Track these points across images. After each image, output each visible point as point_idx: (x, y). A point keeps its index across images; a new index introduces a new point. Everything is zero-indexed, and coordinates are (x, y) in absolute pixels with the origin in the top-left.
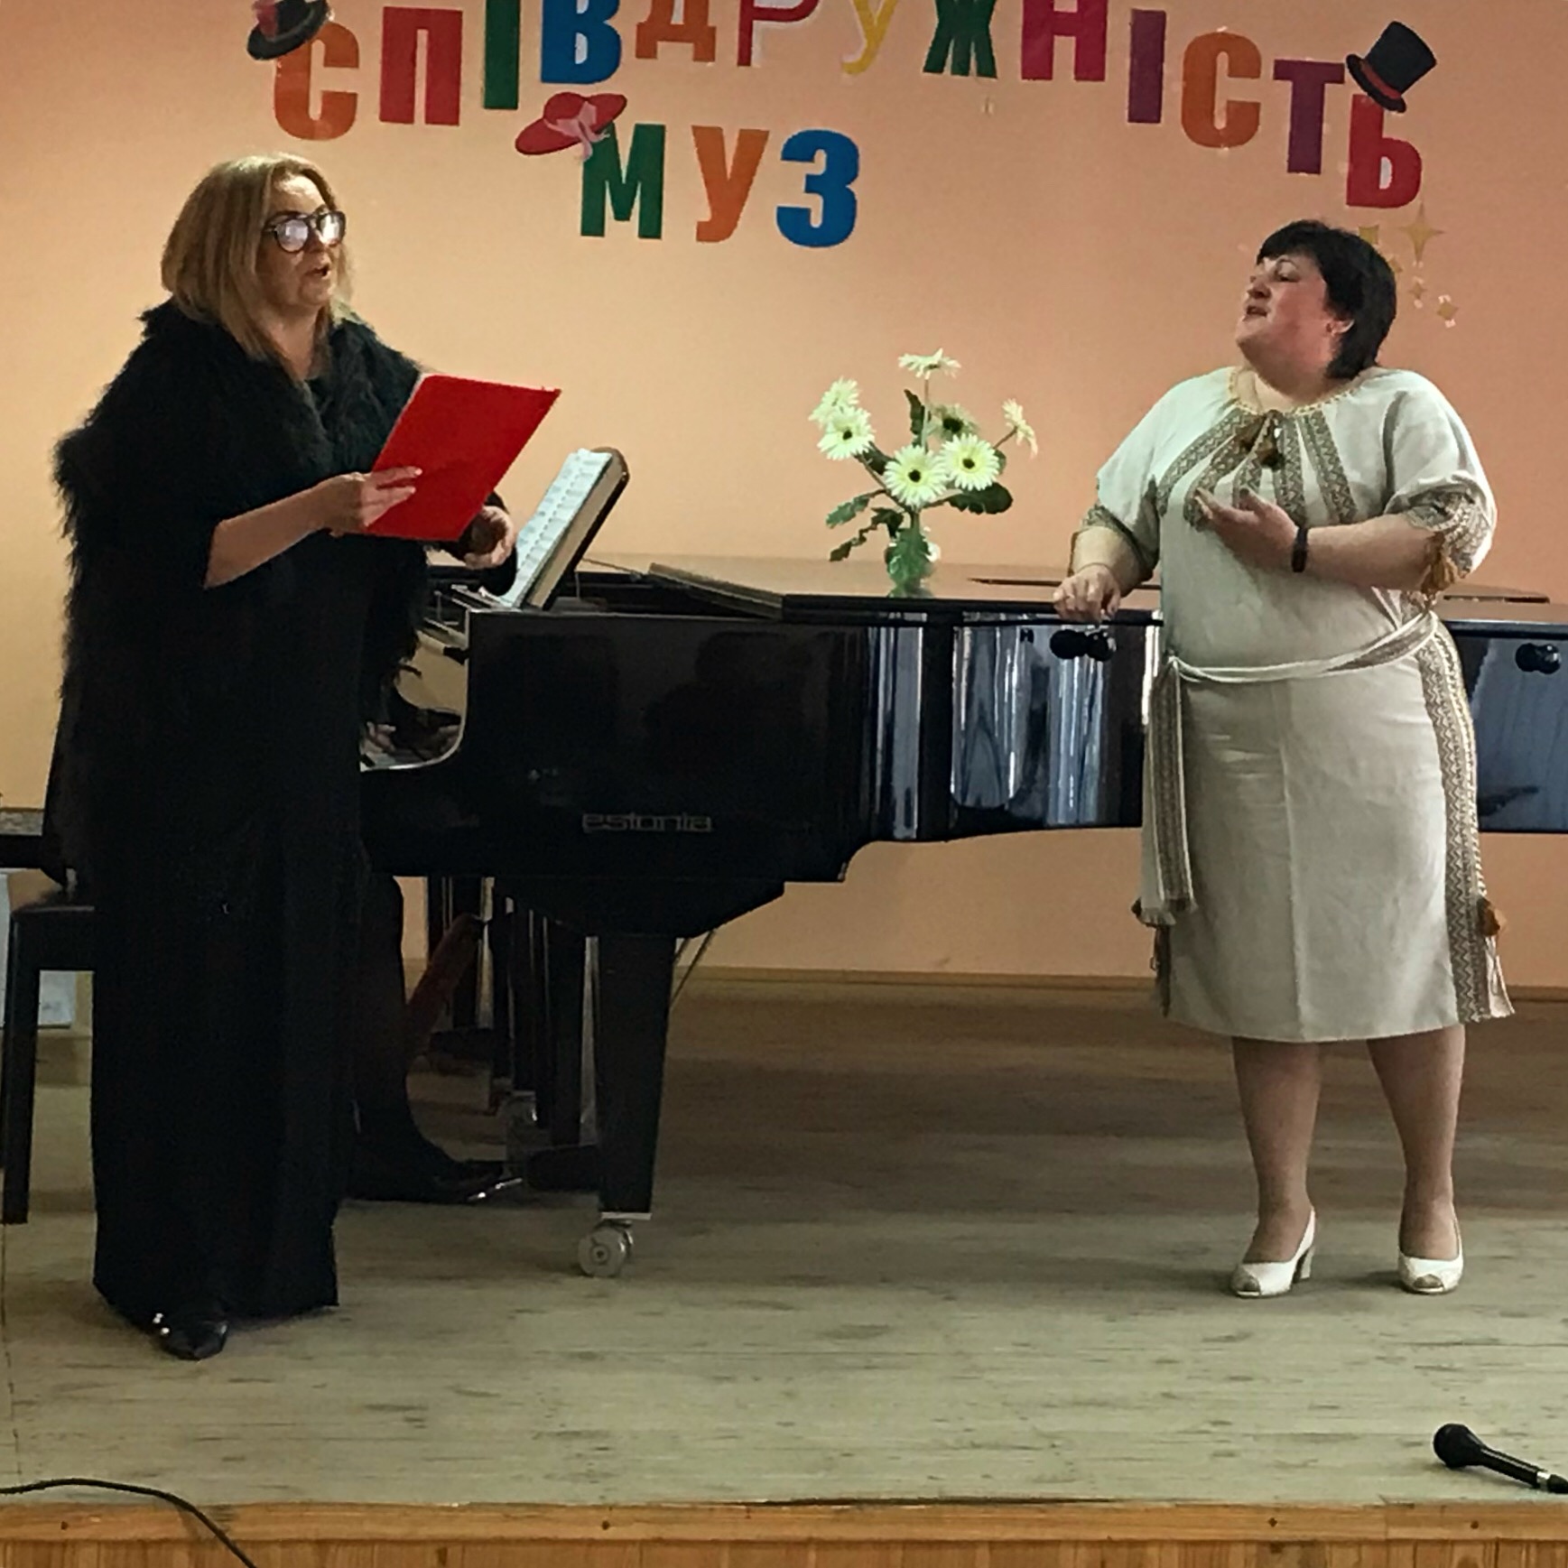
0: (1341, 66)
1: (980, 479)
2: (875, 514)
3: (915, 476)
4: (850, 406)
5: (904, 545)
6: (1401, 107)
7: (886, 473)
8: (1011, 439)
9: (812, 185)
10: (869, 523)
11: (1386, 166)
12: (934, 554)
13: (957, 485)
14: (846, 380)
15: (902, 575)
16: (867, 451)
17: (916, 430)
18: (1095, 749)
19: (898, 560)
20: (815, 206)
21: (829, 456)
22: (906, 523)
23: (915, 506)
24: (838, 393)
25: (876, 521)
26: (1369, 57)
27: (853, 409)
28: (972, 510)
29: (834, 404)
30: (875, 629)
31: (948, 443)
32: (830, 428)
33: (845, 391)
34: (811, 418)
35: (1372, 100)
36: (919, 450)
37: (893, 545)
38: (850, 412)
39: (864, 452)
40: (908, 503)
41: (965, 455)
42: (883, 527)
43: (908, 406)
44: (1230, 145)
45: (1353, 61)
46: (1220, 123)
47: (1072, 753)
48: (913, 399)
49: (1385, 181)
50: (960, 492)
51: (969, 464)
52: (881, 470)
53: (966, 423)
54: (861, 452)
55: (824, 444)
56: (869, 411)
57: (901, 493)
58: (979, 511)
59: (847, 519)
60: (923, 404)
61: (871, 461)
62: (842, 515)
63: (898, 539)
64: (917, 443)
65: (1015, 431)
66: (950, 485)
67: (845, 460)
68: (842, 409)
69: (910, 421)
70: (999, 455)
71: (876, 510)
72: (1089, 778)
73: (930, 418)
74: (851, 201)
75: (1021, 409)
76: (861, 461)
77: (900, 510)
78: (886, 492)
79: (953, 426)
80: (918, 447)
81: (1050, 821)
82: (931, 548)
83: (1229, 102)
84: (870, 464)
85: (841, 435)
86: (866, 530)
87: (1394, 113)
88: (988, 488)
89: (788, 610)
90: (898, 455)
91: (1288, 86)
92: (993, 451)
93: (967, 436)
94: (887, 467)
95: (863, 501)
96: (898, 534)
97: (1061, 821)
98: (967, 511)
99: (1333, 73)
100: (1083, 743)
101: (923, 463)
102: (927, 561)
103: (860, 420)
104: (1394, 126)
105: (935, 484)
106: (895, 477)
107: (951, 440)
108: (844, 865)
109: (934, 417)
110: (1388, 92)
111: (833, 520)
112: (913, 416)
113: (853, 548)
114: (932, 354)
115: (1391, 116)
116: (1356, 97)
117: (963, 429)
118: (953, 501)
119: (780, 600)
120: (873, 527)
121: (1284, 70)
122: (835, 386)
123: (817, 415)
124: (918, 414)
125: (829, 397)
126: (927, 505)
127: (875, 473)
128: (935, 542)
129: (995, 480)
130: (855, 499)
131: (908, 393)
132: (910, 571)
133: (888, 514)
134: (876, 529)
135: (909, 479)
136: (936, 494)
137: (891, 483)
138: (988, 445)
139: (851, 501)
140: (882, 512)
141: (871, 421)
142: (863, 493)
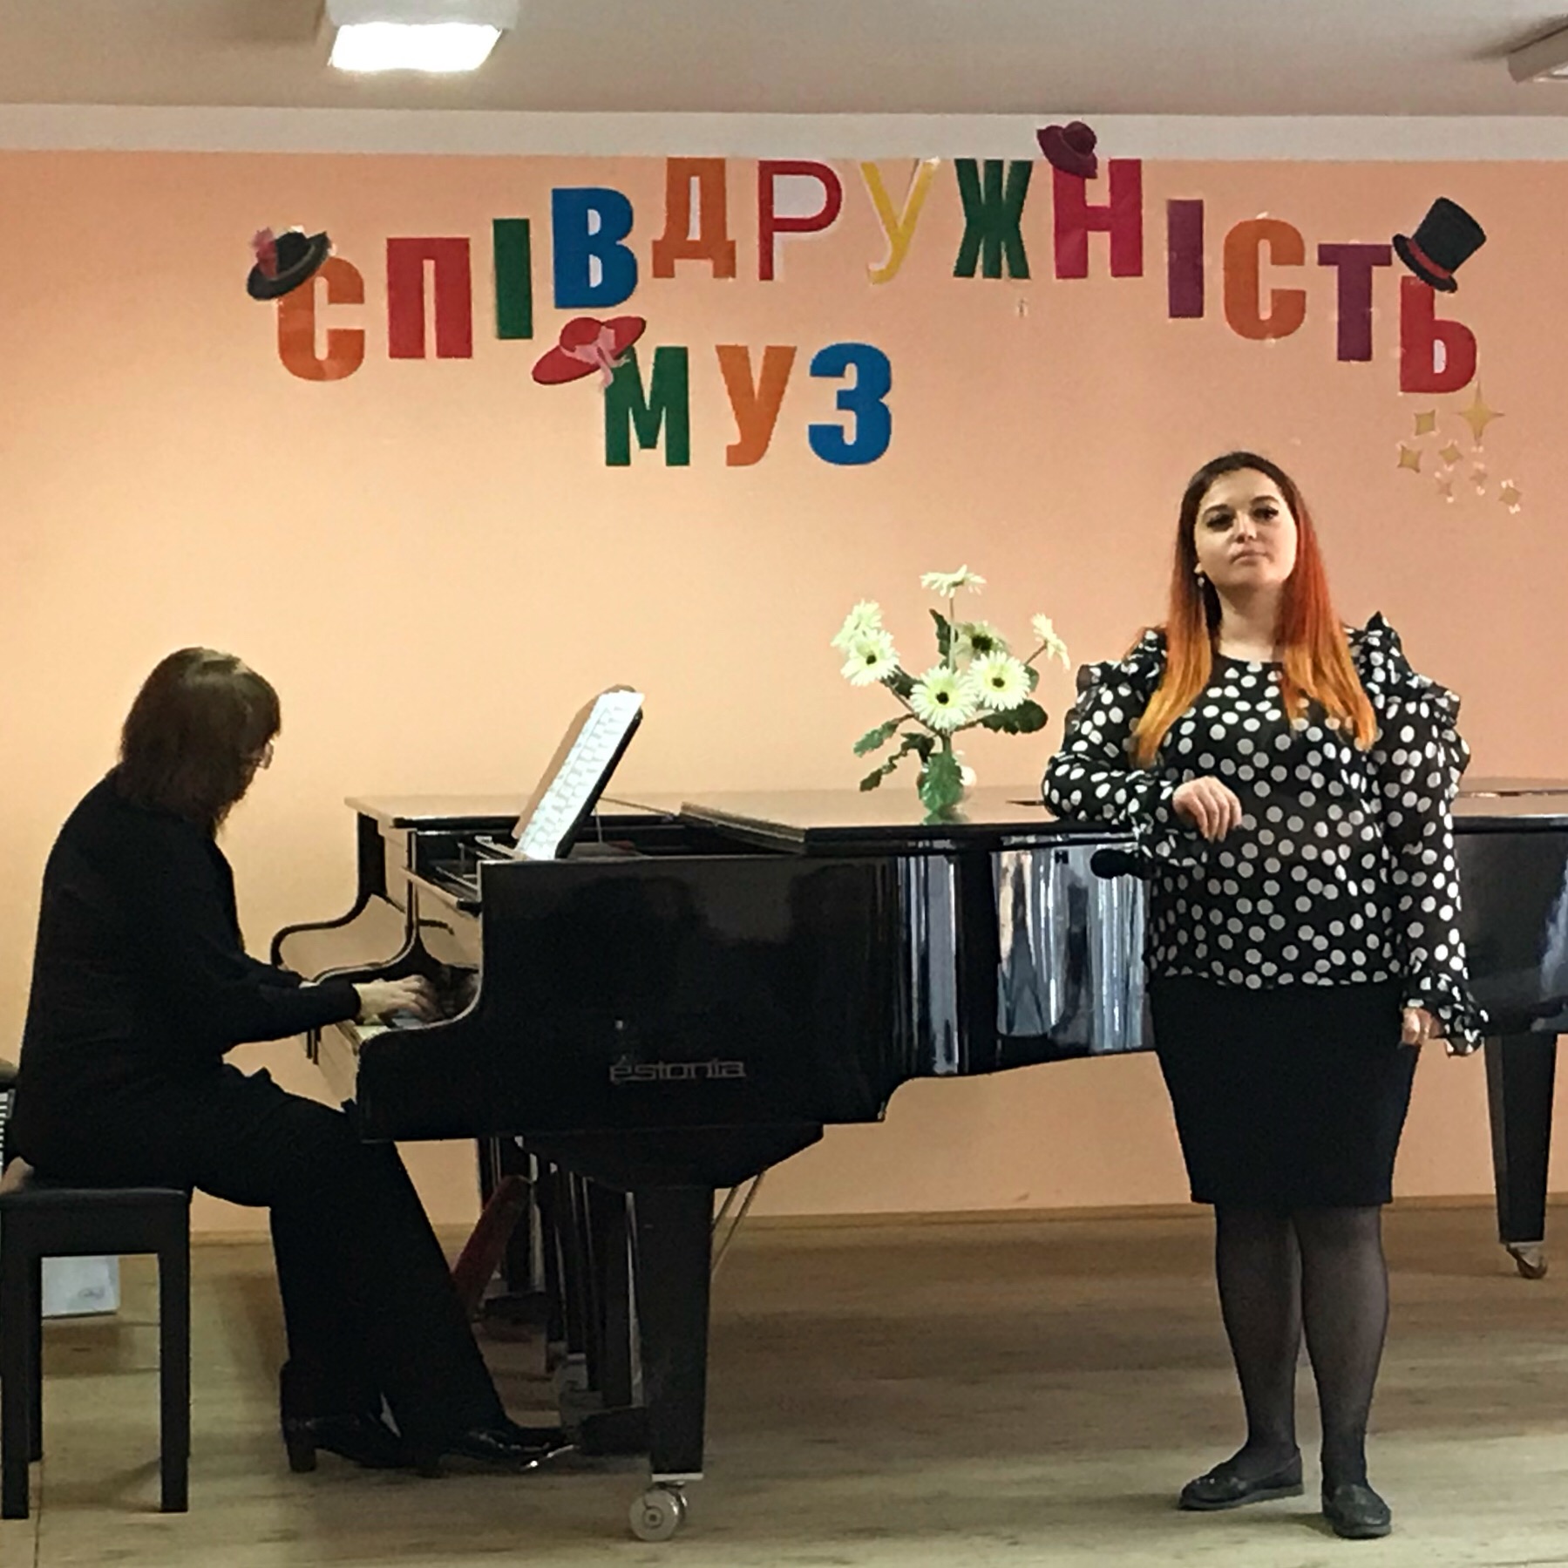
0: (1389, 247)
1: (1010, 698)
2: (904, 740)
3: (943, 698)
4: (872, 629)
5: (937, 770)
6: (1452, 286)
7: (912, 697)
8: (1043, 653)
9: (844, 400)
10: (898, 749)
11: (1440, 349)
12: (969, 778)
13: (988, 705)
14: (868, 601)
15: (935, 802)
16: (892, 675)
17: (944, 650)
19: (930, 786)
20: (849, 423)
21: (852, 683)
22: (938, 748)
23: (946, 729)
24: (860, 617)
25: (906, 747)
26: (1416, 236)
27: (875, 631)
28: (1006, 730)
29: (856, 628)
30: (904, 859)
31: (977, 662)
32: (853, 653)
33: (867, 611)
34: (833, 644)
35: (1421, 281)
36: (947, 671)
37: (926, 771)
38: (872, 634)
39: (889, 677)
40: (938, 726)
41: (995, 675)
42: (914, 754)
43: (935, 627)
44: (1277, 336)
45: (1399, 240)
46: (1266, 313)
47: (1115, 972)
48: (939, 619)
49: (1440, 365)
50: (991, 712)
51: (998, 683)
52: (908, 694)
53: (995, 641)
54: (886, 677)
55: (846, 671)
56: (892, 634)
57: (930, 717)
58: (1014, 731)
59: (876, 746)
60: (949, 623)
61: (896, 685)
62: (871, 742)
63: (930, 763)
64: (944, 664)
65: (1045, 647)
66: (980, 706)
67: (870, 685)
68: (864, 633)
69: (937, 643)
70: (1032, 673)
71: (904, 735)
72: (1134, 1001)
73: (957, 637)
75: (1050, 622)
76: (887, 685)
77: (931, 734)
78: (915, 716)
79: (982, 644)
80: (945, 668)
81: (1096, 1047)
82: (965, 772)
83: (1274, 291)
84: (897, 689)
85: (864, 660)
86: (896, 757)
87: (1445, 294)
88: (1019, 707)
89: (811, 843)
90: (923, 677)
91: (1332, 273)
92: (1023, 668)
93: (996, 654)
94: (913, 690)
95: (891, 727)
96: (929, 759)
97: (1108, 1046)
98: (1001, 731)
99: (1380, 256)
100: (1126, 966)
101: (950, 683)
102: (961, 786)
103: (882, 644)
104: (1445, 306)
105: (966, 706)
106: (922, 700)
107: (978, 658)
108: (883, 1104)
109: (961, 636)
110: (1440, 273)
111: (862, 748)
112: (940, 637)
113: (884, 777)
114: (953, 569)
115: (1441, 297)
116: (1405, 279)
117: (992, 646)
118: (986, 722)
119: (803, 834)
120: (904, 753)
121: (1329, 255)
122: (857, 609)
123: (840, 640)
124: (945, 634)
125: (850, 621)
126: (959, 728)
127: (903, 697)
128: (967, 765)
129: (1027, 697)
130: (883, 726)
131: (933, 613)
132: (943, 796)
133: (918, 739)
134: (905, 755)
135: (937, 701)
136: (966, 716)
137: (918, 706)
138: (1018, 662)
139: (879, 727)
140: (911, 737)
141: (894, 644)
142: (890, 719)
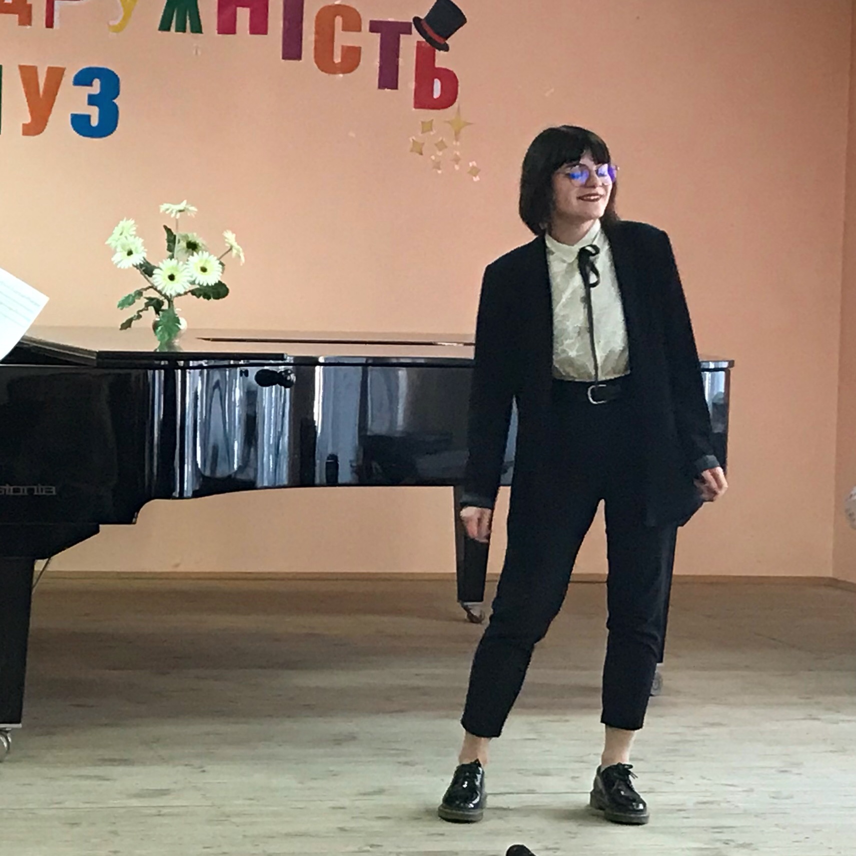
0: (410, 24)
1: (210, 279)
2: (146, 301)
3: (172, 278)
4: (131, 235)
5: (165, 320)
6: (446, 48)
7: (154, 276)
8: (229, 253)
9: (92, 100)
10: (143, 306)
11: (437, 84)
12: (183, 325)
13: (197, 282)
14: (128, 219)
15: (164, 338)
16: (142, 263)
17: (171, 249)
18: (286, 439)
19: (162, 328)
20: (94, 113)
21: (118, 266)
22: (165, 307)
23: (171, 295)
24: (123, 228)
25: (147, 305)
26: (427, 18)
27: (133, 237)
28: (204, 297)
29: (121, 234)
30: (152, 371)
31: (191, 257)
32: (119, 249)
33: (127, 225)
34: (107, 243)
35: (428, 45)
36: (174, 261)
37: (158, 319)
38: (131, 239)
39: (140, 264)
40: (168, 294)
41: (202, 265)
42: (151, 309)
43: (165, 235)
44: (343, 73)
45: (417, 20)
46: (337, 60)
47: (271, 442)
48: (168, 231)
49: (437, 93)
50: (198, 287)
51: (204, 270)
52: (151, 275)
53: (200, 245)
54: (138, 264)
55: (115, 259)
56: (143, 238)
57: (163, 289)
58: (209, 298)
59: (130, 304)
60: (175, 233)
61: (143, 268)
62: (127, 302)
63: (161, 315)
64: (172, 257)
65: (231, 249)
66: (193, 283)
67: (129, 268)
68: (126, 237)
69: (166, 244)
70: (221, 263)
71: (147, 298)
72: (282, 457)
73: (179, 242)
74: (115, 110)
75: (234, 235)
76: (138, 269)
77: (162, 298)
78: (153, 287)
79: (192, 247)
80: (173, 259)
81: (259, 485)
82: (182, 320)
83: (343, 47)
84: (144, 271)
85: (126, 253)
86: (141, 311)
87: (442, 52)
88: (216, 284)
89: (100, 360)
90: (161, 265)
91: (377, 37)
92: (218, 262)
93: (203, 253)
94: (154, 272)
95: (139, 293)
96: (161, 313)
97: (266, 484)
98: (201, 298)
99: (405, 28)
100: (279, 436)
101: (176, 269)
102: (179, 329)
103: (137, 244)
104: (442, 59)
105: (184, 282)
106: (160, 279)
107: (193, 255)
108: (136, 514)
109: (181, 242)
110: (440, 40)
111: (122, 305)
112: (169, 241)
113: (134, 322)
114: (179, 203)
115: (440, 54)
116: (418, 42)
117: (199, 248)
118: (193, 292)
119: (95, 354)
121: (375, 27)
122: (122, 223)
123: (111, 241)
124: (172, 240)
125: (117, 230)
126: (179, 295)
127: (147, 276)
128: (183, 317)
129: (220, 279)
130: (135, 292)
131: (165, 227)
132: (170, 335)
133: (155, 301)
134: (147, 310)
135: (168, 280)
136: (185, 288)
137: (157, 282)
138: (216, 258)
139: (132, 292)
140: (151, 299)
141: (144, 244)
142: (139, 288)
